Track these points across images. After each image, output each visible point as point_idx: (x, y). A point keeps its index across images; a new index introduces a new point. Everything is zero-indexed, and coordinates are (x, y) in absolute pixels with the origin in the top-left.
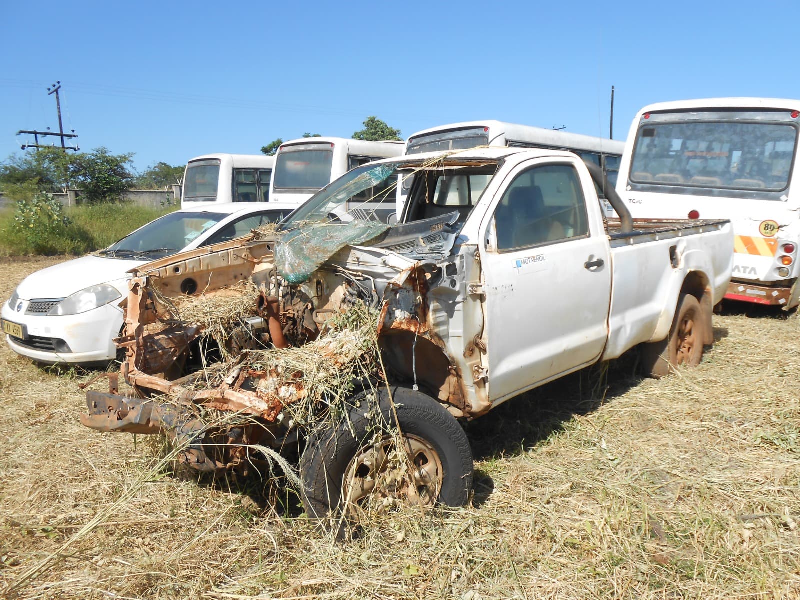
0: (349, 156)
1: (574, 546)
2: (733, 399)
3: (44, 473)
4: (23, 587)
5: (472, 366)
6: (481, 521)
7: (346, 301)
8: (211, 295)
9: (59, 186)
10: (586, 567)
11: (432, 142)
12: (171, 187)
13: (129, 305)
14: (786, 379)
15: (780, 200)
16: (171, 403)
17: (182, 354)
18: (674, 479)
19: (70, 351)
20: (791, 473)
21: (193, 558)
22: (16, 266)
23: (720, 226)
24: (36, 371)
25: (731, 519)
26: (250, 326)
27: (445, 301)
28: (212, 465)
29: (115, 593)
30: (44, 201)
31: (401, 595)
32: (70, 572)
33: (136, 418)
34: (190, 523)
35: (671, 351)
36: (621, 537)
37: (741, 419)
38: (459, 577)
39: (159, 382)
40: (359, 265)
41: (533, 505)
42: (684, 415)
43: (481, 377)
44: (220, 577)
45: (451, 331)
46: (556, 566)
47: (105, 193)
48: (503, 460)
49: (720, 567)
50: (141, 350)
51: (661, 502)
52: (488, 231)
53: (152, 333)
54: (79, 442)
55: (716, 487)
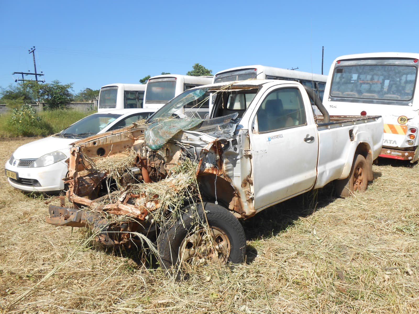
0: (185, 84)
1: (298, 283)
2: (382, 208)
3: (27, 248)
4: (17, 305)
5: (245, 192)
6: (250, 270)
7: (181, 159)
8: (112, 156)
9: (35, 101)
10: (304, 294)
11: (228, 77)
12: (93, 101)
13: (70, 162)
14: (410, 198)
15: (409, 106)
16: (92, 211)
17: (97, 187)
18: (351, 250)
19: (40, 186)
20: (411, 246)
21: (103, 290)
22: (13, 142)
23: (376, 119)
24: (23, 196)
25: (379, 270)
26: (132, 172)
27: (231, 158)
28: (112, 242)
29: (63, 307)
30: (26, 108)
31: (208, 308)
32: (41, 297)
33: (74, 219)
34: (102, 272)
35: (350, 184)
36: (322, 279)
37: (386, 219)
38: (238, 299)
39: (85, 200)
40: (187, 140)
41: (277, 263)
42: (357, 217)
43: (250, 197)
44: (116, 299)
45: (234, 174)
46: (288, 293)
47: (58, 104)
48: (262, 240)
49: (373, 294)
50: (76, 184)
51: (344, 261)
52: (253, 123)
53: (82, 176)
54: (45, 232)
55: (372, 254)
